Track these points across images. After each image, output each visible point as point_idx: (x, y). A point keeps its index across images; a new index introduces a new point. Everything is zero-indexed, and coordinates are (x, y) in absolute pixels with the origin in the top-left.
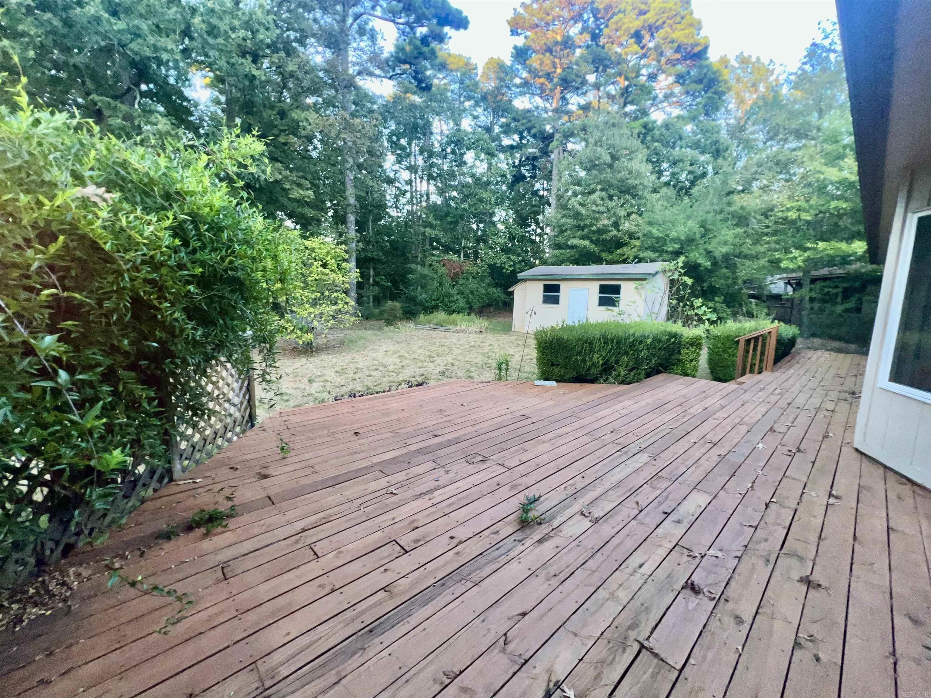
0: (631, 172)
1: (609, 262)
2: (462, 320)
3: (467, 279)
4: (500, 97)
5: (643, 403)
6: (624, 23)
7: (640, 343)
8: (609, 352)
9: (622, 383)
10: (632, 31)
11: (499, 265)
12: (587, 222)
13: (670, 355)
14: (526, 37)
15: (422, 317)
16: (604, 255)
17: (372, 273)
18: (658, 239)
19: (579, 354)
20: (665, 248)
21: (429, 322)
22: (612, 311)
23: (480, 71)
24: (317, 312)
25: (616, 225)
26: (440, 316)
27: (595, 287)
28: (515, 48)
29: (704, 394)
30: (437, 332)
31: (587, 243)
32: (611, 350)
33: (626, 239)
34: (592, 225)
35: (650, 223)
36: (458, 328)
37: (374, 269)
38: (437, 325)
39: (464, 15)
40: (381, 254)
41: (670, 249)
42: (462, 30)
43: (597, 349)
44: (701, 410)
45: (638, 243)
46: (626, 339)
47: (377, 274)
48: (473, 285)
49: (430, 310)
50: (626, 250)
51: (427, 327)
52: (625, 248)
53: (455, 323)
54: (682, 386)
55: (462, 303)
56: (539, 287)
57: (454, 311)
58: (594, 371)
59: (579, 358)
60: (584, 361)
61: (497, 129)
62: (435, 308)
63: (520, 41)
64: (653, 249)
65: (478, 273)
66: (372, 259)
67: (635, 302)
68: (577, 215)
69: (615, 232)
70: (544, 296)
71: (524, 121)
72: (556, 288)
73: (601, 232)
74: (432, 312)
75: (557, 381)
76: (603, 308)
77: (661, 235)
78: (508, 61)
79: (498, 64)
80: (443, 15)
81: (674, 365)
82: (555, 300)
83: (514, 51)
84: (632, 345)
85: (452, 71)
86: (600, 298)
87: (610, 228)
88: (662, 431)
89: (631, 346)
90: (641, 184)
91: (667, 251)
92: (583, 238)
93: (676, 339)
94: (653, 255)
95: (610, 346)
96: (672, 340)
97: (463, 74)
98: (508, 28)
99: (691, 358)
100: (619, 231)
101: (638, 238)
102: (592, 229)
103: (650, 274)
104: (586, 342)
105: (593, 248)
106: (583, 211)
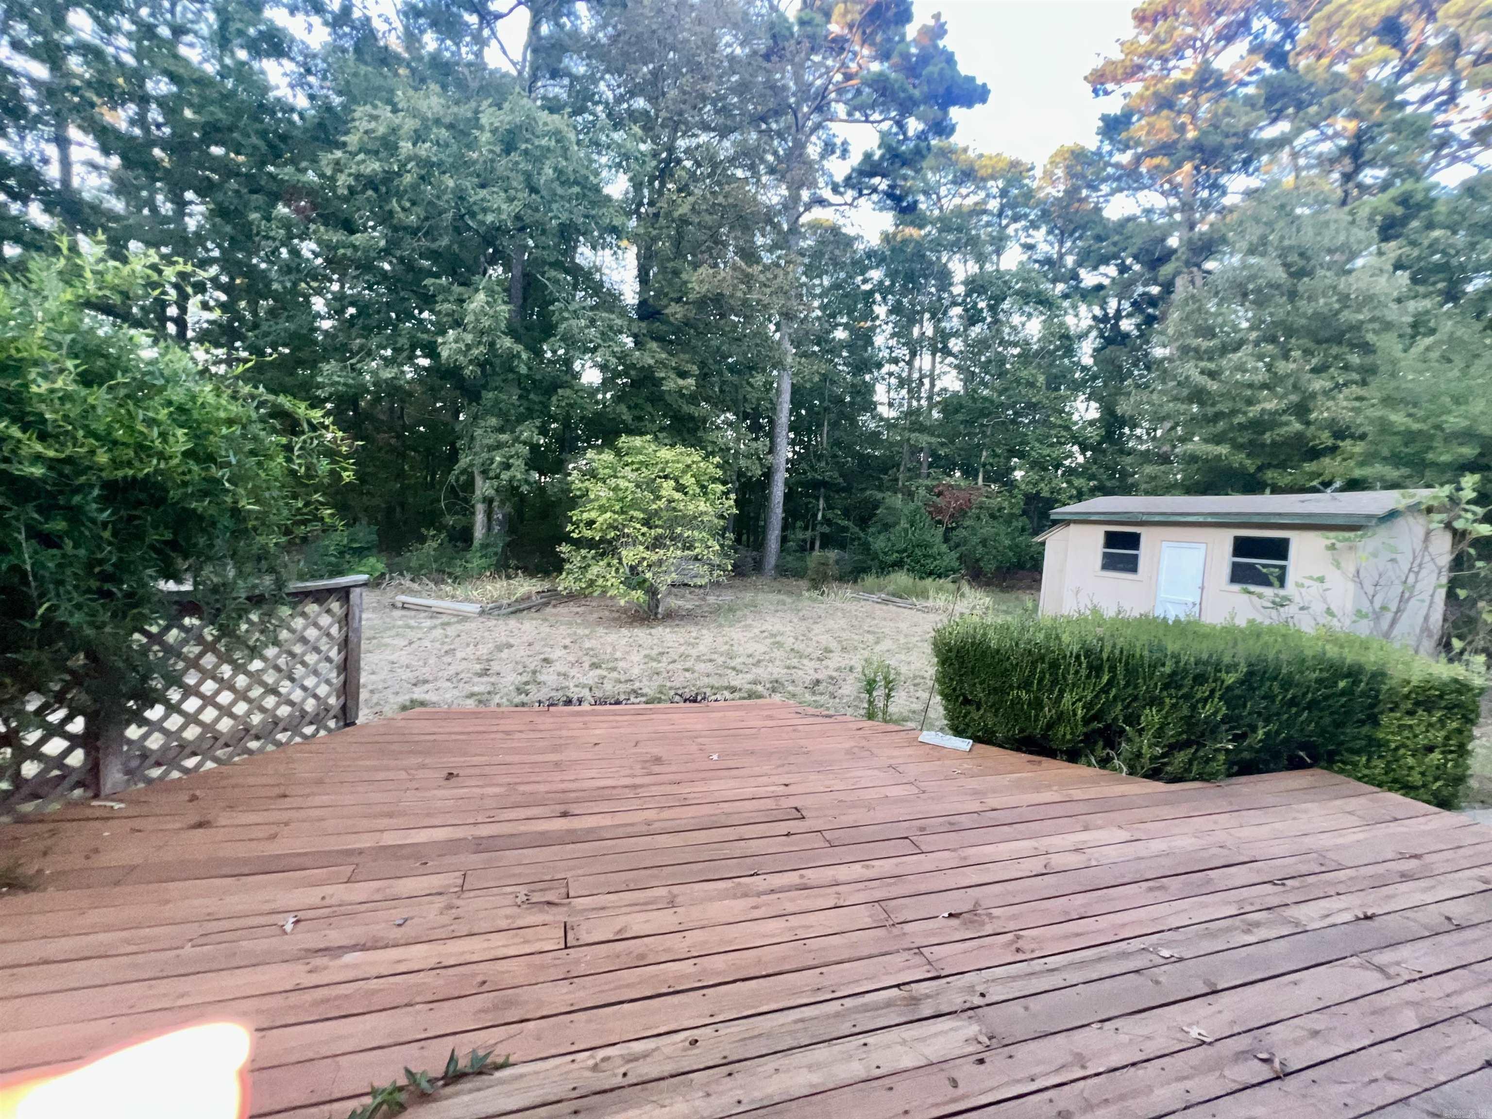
0: (1344, 299)
1: (1276, 490)
2: (940, 589)
3: (978, 518)
4: (1076, 205)
5: (1157, 846)
6: (1348, 13)
7: (1200, 679)
8: (1105, 690)
9: (1154, 774)
10: (1374, 22)
11: (1047, 495)
12: (1224, 407)
13: (1338, 725)
14: (1125, 96)
15: (870, 580)
16: (1270, 475)
17: (821, 504)
18: (1410, 437)
19: (1026, 685)
20: (1430, 456)
21: (881, 590)
22: (1260, 596)
23: (1038, 172)
24: (655, 558)
25: (1301, 410)
26: (901, 579)
27: (1225, 540)
28: (1104, 118)
29: (1413, 863)
30: (891, 608)
31: (1223, 450)
32: (1110, 683)
33: (1325, 438)
34: (1234, 412)
35: (1388, 401)
36: (930, 603)
37: (827, 499)
38: (894, 595)
39: (979, 82)
40: (836, 475)
41: (1445, 458)
42: (978, 107)
43: (1070, 678)
44: (1348, 917)
45: (1359, 448)
46: (1153, 666)
47: (829, 507)
48: (987, 529)
49: (885, 568)
50: (1329, 465)
51: (874, 597)
52: (1326, 461)
53: (923, 594)
54: (1353, 820)
55: (951, 558)
56: (1096, 535)
57: (930, 574)
58: (1063, 731)
59: (1024, 695)
60: (1038, 704)
61: (1070, 260)
62: (898, 565)
63: (1114, 105)
64: (1395, 460)
65: (1000, 509)
66: (824, 484)
67: (1321, 580)
68: (1198, 395)
69: (1298, 426)
70: (1105, 555)
71: (1116, 238)
72: (1133, 541)
73: (1259, 425)
74: (889, 573)
75: (977, 740)
76: (1237, 587)
77: (1416, 426)
78: (1092, 142)
79: (1073, 152)
80: (941, 90)
81: (1358, 752)
82: (1130, 565)
83: (1101, 124)
84: (1172, 682)
85: (984, 179)
86: (1235, 566)
87: (1285, 418)
88: (1125, 955)
89: (1166, 687)
90: (1373, 320)
91: (1434, 464)
92: (1217, 440)
93: (1356, 682)
94: (1392, 473)
95: (1105, 678)
96: (1342, 684)
97: (1010, 183)
98: (1089, 88)
99: (1422, 741)
100: (1308, 423)
101: (1363, 437)
102: (1236, 421)
103: (1369, 517)
104: (1042, 659)
105: (1240, 459)
106: (1213, 386)
